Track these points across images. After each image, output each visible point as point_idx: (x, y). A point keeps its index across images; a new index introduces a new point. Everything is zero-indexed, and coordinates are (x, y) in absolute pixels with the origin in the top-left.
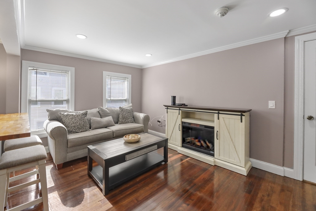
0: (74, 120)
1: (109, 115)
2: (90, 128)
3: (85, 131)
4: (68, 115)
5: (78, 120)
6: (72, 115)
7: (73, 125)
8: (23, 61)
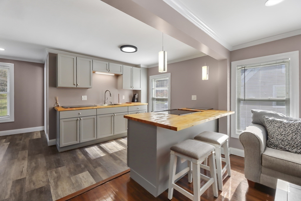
0: (282, 130)
4: (273, 121)
5: (291, 132)
6: (281, 122)
7: (280, 137)
8: (232, 63)
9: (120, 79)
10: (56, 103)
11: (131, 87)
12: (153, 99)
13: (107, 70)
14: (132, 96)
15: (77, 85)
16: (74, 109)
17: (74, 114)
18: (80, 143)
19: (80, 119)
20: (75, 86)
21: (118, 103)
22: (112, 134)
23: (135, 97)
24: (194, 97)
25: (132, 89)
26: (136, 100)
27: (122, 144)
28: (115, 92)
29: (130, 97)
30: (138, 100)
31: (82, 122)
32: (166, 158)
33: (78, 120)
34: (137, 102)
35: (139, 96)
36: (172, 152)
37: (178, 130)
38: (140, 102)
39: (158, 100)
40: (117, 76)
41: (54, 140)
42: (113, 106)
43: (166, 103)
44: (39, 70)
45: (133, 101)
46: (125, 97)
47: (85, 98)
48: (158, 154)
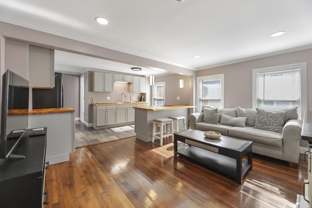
0: (207, 113)
1: (244, 115)
2: (220, 123)
3: (214, 124)
8: (197, 78)
9: (131, 86)
10: (92, 101)
11: (139, 91)
12: (155, 99)
13: (123, 80)
14: (140, 97)
15: (105, 90)
16: (104, 105)
17: (104, 107)
18: (107, 125)
19: (108, 111)
20: (104, 91)
21: (130, 102)
22: (126, 122)
23: (142, 98)
24: (178, 98)
25: (139, 92)
26: (142, 100)
27: (132, 127)
28: (128, 94)
29: (138, 98)
30: (144, 100)
31: (108, 112)
32: (151, 125)
33: (106, 111)
34: (144, 101)
35: (145, 97)
36: (154, 122)
37: (154, 111)
38: (145, 101)
39: (158, 100)
40: (129, 84)
41: (91, 124)
42: (127, 103)
43: (162, 102)
44: (77, 79)
45: (141, 101)
46: (135, 98)
47: (108, 98)
48: (148, 123)
